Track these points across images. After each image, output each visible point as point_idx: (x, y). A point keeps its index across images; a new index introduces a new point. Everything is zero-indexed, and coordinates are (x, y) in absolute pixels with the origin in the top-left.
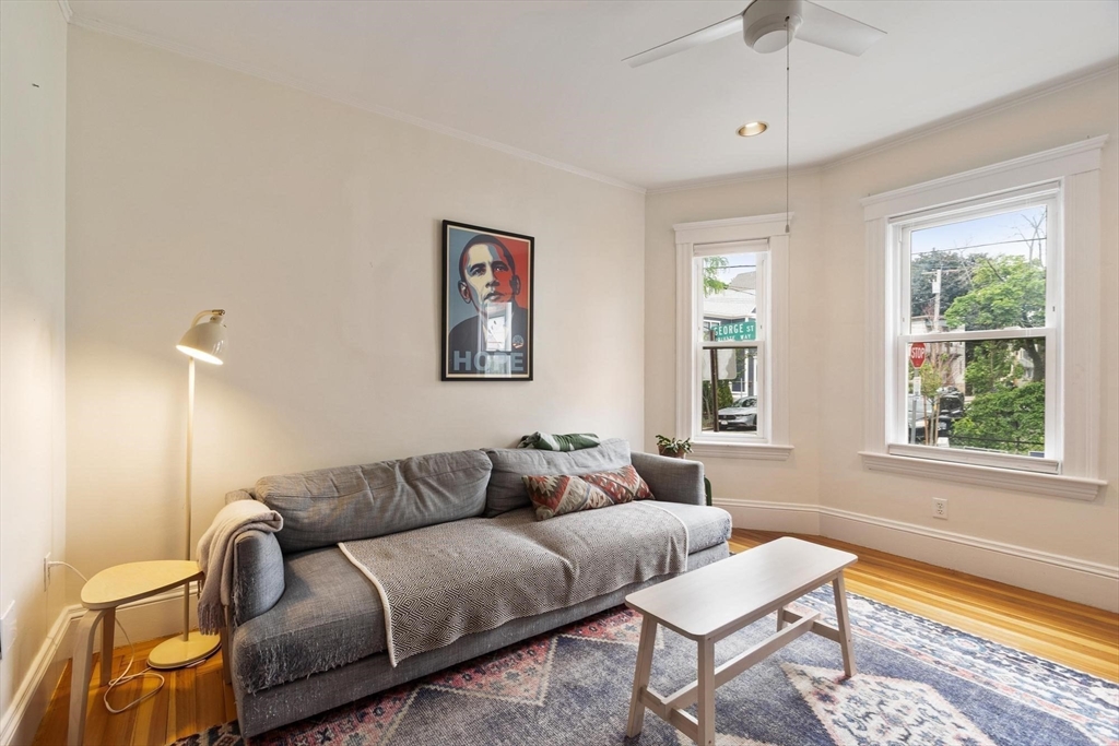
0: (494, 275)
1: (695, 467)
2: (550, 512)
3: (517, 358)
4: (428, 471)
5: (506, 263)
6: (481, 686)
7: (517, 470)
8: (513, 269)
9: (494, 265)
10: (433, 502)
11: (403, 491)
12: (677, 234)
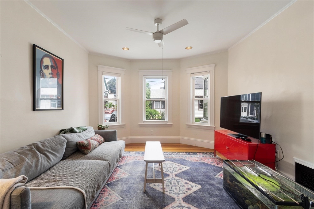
0: (52, 71)
1: (116, 131)
2: (89, 151)
3: (59, 102)
4: (47, 147)
5: (55, 67)
6: (102, 205)
7: (72, 141)
8: (57, 69)
9: (52, 67)
10: (52, 158)
11: (41, 157)
12: (98, 68)
